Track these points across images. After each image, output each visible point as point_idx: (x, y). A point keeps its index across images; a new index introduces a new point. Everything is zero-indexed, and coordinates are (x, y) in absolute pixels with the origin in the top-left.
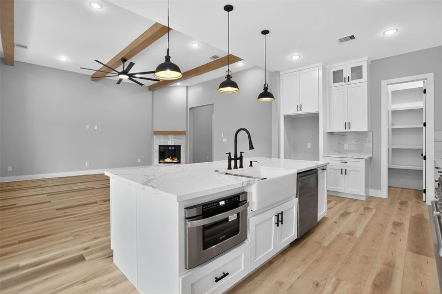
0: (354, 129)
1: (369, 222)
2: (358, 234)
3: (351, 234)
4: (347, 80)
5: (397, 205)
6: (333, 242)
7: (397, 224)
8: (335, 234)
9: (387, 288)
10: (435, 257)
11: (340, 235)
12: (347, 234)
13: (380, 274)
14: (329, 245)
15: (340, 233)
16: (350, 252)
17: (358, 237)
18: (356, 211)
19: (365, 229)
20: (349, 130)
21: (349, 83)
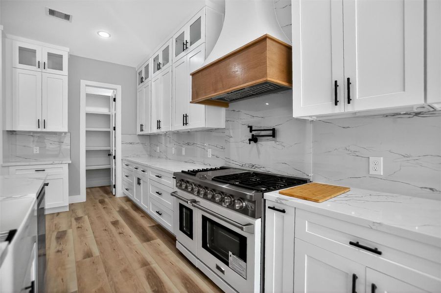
0: (50, 128)
1: (93, 233)
2: (96, 251)
3: (88, 255)
4: (42, 66)
5: (100, 205)
6: (79, 279)
7: (115, 223)
8: (71, 266)
9: (163, 286)
10: (157, 237)
11: (79, 265)
12: (84, 258)
13: (148, 278)
14: (79, 285)
15: (77, 262)
16: (108, 276)
17: (99, 254)
18: (70, 227)
19: (96, 241)
20: (44, 130)
21: (44, 70)
